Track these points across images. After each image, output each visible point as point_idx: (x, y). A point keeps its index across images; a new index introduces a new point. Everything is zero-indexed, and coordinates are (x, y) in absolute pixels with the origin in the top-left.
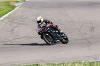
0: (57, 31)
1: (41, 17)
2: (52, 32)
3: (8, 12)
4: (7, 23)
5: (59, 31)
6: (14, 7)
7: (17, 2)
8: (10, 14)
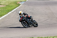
0: (31, 20)
1: (21, 11)
2: (27, 20)
3: (16, 8)
4: (15, 14)
5: (32, 20)
6: (19, 5)
7: (21, 2)
8: (17, 9)
